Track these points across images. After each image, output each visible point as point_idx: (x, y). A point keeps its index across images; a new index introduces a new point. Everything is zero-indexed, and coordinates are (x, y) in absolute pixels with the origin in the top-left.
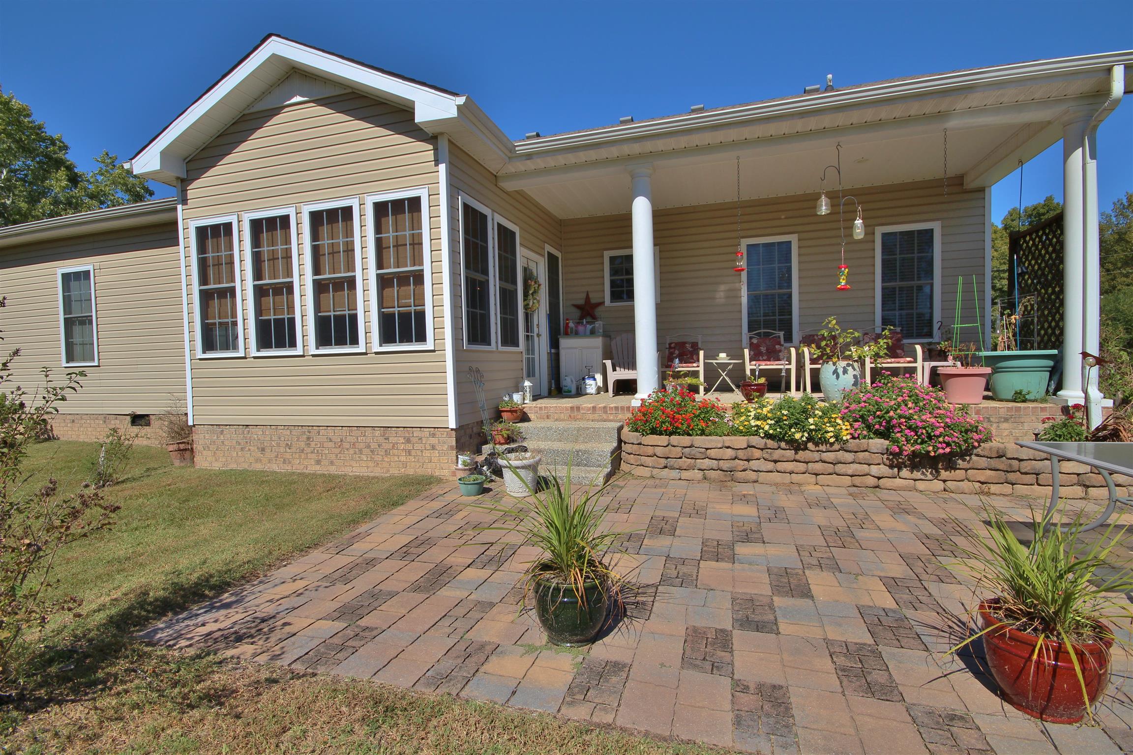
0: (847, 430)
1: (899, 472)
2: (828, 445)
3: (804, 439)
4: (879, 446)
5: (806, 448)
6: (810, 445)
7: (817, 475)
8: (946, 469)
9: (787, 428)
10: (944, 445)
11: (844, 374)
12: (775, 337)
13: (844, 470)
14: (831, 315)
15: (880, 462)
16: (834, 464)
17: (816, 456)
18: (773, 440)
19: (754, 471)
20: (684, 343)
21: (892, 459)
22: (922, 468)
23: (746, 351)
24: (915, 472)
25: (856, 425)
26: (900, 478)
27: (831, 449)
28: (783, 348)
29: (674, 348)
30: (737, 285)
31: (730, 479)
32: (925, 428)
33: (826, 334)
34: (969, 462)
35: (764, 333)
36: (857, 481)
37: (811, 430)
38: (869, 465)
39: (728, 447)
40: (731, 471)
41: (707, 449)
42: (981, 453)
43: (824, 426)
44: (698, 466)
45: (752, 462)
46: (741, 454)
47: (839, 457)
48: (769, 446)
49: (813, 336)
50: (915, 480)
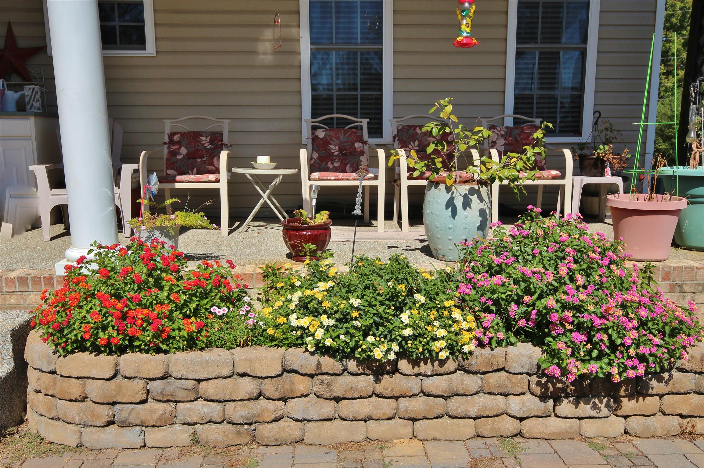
0: (469, 330)
1: (555, 406)
2: (436, 363)
3: (392, 356)
4: (525, 360)
5: (395, 370)
6: (403, 365)
7: (414, 420)
8: (630, 397)
9: (359, 334)
10: (636, 361)
11: (464, 208)
12: (356, 127)
13: (463, 408)
14: (443, 94)
15: (526, 389)
16: (446, 398)
17: (414, 384)
18: (333, 356)
19: (297, 420)
20: (197, 134)
21: (546, 383)
22: (594, 396)
23: (303, 154)
24: (582, 405)
25: (486, 317)
26: (556, 416)
27: (441, 370)
28: (366, 147)
29: (179, 143)
30: (294, 30)
31: (248, 439)
32: (606, 330)
33: (435, 132)
34: (667, 383)
35: (338, 118)
36: (485, 426)
37: (405, 339)
38: (506, 395)
39: (243, 375)
40: (250, 424)
41: (199, 381)
42: (687, 366)
43: (429, 328)
44: (181, 417)
45: (291, 403)
46: (269, 387)
47: (454, 384)
48: (325, 370)
49: (415, 127)
50: (580, 419)
